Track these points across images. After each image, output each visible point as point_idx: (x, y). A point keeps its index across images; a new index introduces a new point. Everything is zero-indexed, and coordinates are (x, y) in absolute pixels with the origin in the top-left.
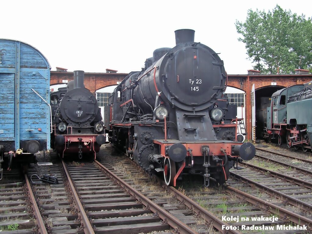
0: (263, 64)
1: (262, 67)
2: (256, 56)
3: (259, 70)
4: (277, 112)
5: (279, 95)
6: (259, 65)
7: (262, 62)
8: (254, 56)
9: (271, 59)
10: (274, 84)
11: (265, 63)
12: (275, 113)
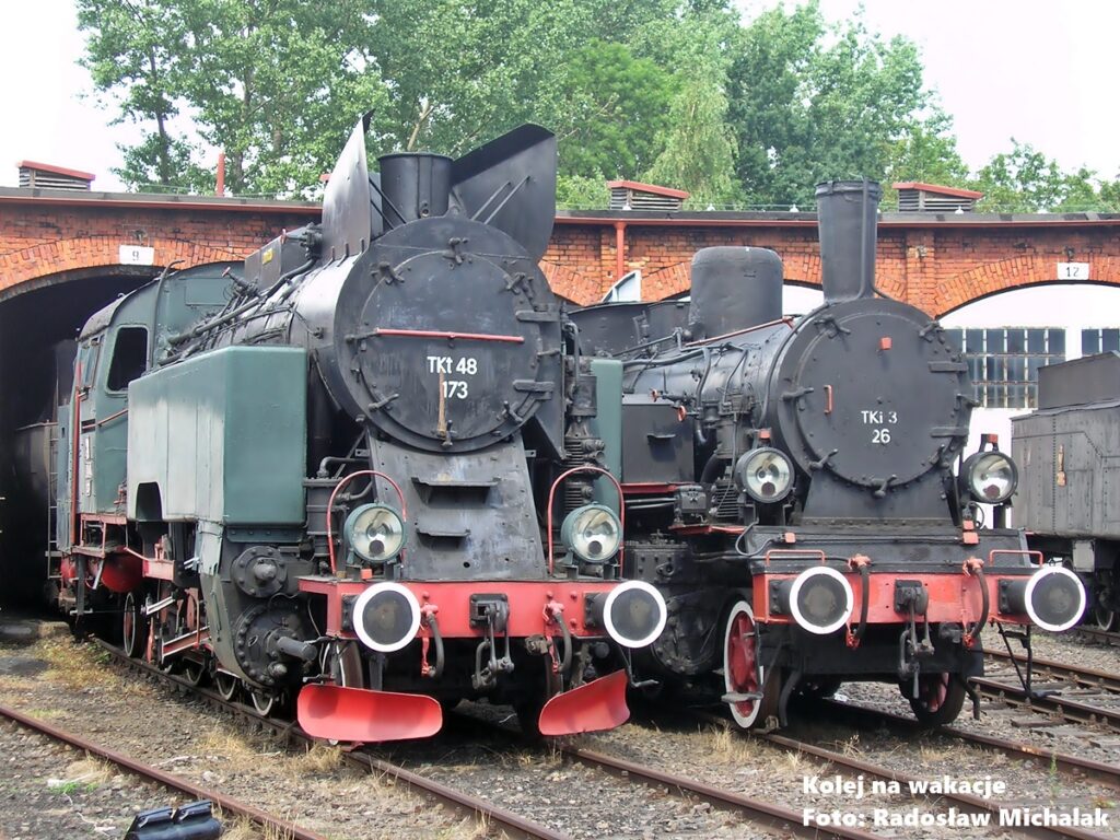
0: (194, 139)
1: (184, 154)
2: (142, 82)
3: (165, 171)
4: (92, 434)
5: (107, 324)
6: (162, 142)
7: (186, 123)
8: (127, 80)
9: (227, 107)
10: (134, 254)
11: (202, 134)
12: (87, 441)
